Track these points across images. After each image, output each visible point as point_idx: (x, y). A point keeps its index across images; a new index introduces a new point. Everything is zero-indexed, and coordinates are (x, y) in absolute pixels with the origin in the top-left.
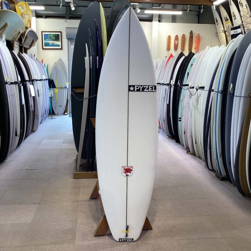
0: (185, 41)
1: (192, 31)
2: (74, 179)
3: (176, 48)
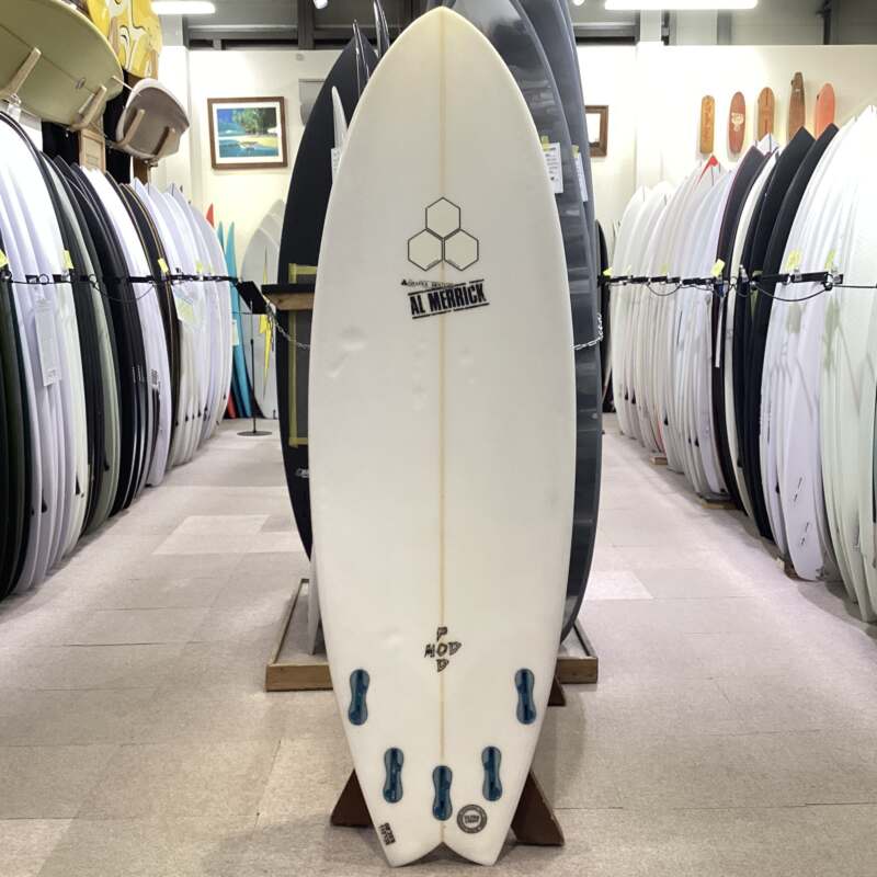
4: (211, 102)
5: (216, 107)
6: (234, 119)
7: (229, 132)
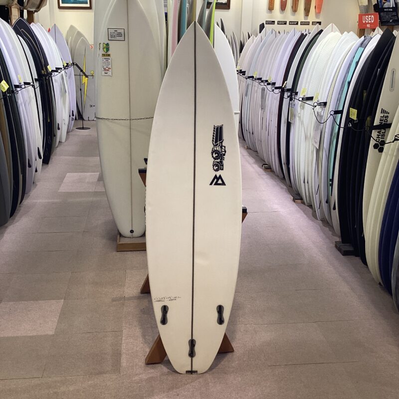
2: (118, 251)
3: (283, 7)
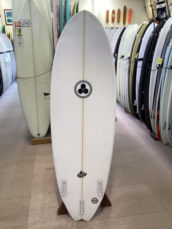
0: (120, 15)
1: (125, 7)
2: (32, 145)
3: (113, 21)
4: (5, 10)
5: (6, 11)
6: (10, 14)
7: (9, 17)
